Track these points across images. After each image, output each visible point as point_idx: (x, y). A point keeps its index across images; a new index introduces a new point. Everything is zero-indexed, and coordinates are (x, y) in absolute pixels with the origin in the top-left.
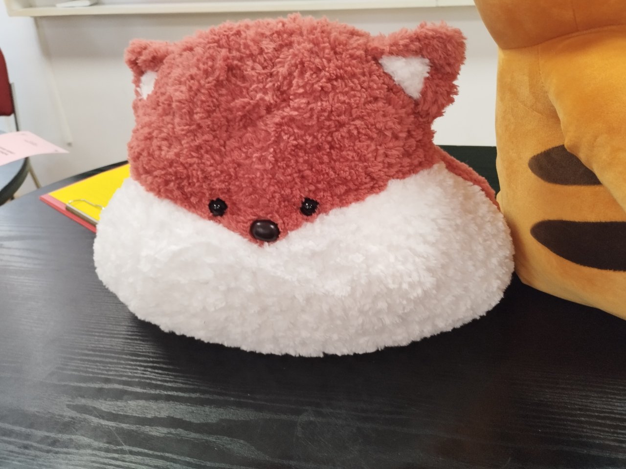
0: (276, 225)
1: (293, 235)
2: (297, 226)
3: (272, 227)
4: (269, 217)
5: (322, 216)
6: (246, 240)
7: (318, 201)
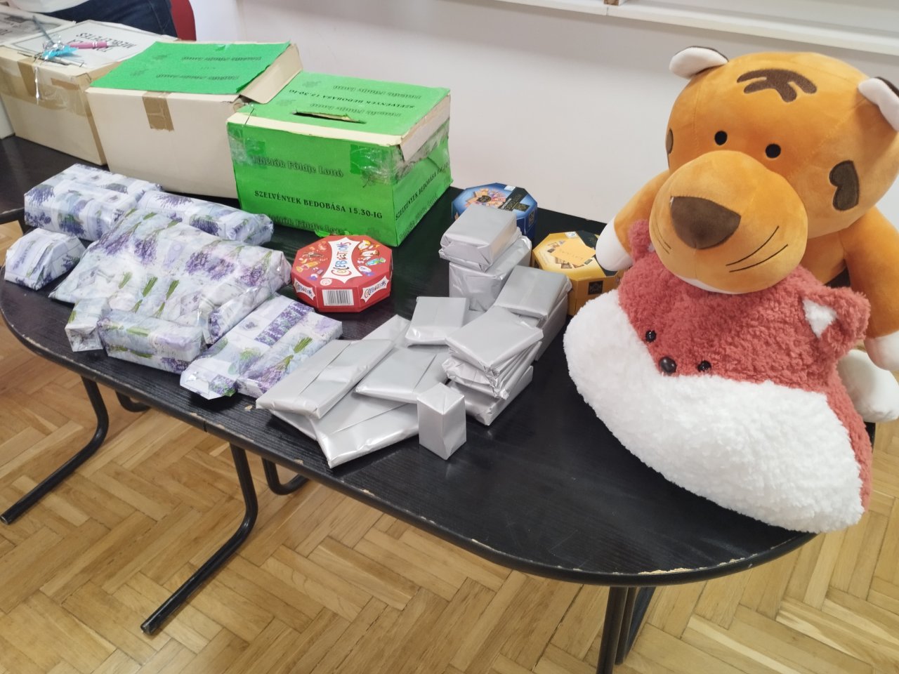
0: (676, 365)
1: (682, 377)
2: (687, 374)
3: (673, 365)
4: (675, 358)
5: (707, 376)
6: (654, 364)
7: (712, 365)
